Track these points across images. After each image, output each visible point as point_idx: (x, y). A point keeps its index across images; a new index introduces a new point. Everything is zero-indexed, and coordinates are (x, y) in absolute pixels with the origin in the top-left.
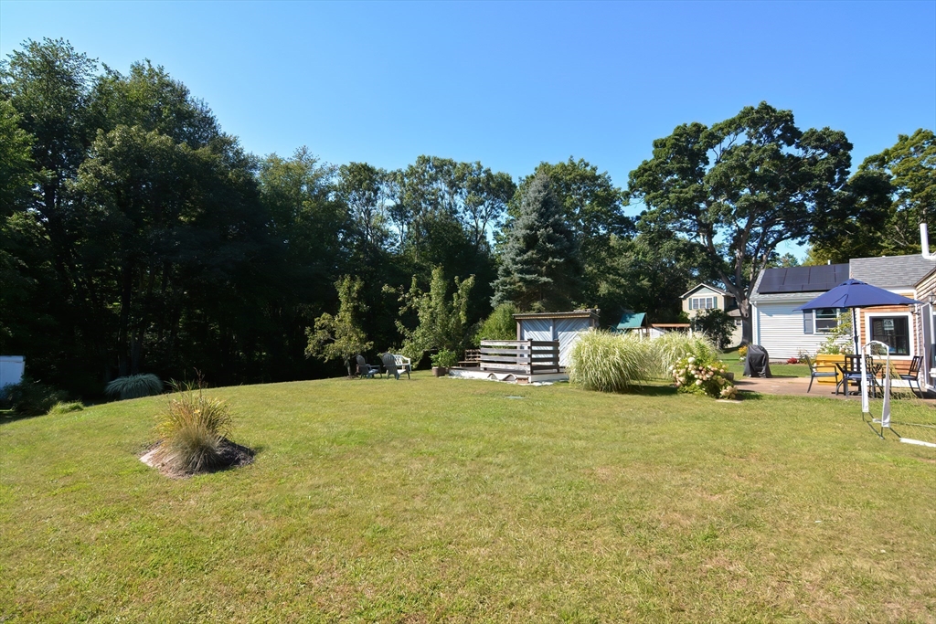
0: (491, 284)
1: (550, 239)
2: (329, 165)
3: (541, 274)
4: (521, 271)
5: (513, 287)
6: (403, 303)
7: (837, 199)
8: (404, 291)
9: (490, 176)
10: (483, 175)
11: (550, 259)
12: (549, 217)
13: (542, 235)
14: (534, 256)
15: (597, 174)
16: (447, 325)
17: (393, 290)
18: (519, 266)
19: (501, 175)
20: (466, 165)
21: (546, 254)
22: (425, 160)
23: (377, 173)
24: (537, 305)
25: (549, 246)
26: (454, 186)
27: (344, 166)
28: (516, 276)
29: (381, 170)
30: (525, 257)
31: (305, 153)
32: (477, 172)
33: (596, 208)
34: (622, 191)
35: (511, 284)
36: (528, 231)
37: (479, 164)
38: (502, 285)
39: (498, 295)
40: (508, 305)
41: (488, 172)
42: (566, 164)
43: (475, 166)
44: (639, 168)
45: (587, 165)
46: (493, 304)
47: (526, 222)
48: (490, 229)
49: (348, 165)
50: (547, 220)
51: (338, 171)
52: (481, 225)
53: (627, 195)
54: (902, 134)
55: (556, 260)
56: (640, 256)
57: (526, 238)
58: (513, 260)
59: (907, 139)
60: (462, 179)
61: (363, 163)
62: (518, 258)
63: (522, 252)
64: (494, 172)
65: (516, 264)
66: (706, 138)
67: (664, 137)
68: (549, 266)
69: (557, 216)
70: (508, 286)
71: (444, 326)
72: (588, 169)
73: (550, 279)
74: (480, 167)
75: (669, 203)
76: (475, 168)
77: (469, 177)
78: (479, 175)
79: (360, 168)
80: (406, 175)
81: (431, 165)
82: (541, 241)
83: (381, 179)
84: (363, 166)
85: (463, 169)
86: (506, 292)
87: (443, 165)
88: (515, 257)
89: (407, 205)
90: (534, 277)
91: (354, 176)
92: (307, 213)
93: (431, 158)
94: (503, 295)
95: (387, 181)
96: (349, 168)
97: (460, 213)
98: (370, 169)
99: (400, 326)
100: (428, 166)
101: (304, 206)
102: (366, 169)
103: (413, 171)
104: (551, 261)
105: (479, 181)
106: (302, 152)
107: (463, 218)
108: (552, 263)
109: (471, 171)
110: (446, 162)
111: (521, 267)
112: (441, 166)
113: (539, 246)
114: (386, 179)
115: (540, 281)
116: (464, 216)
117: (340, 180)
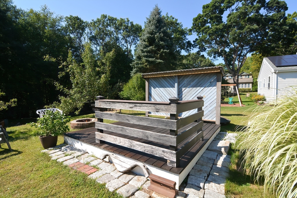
0: (131, 64)
1: (161, 39)
2: (60, 16)
3: (157, 58)
4: (146, 56)
5: (142, 65)
6: (62, 70)
7: (283, 30)
8: (62, 60)
9: (132, 25)
10: (130, 25)
11: (162, 50)
12: (161, 29)
13: (157, 37)
14: (153, 48)
15: (178, 22)
17: (54, 60)
19: (137, 25)
20: (122, 19)
21: (159, 47)
22: (104, 16)
23: (84, 23)
25: (161, 43)
26: (117, 29)
27: (67, 17)
28: (144, 59)
29: (86, 22)
30: (149, 49)
31: (46, 8)
32: (127, 23)
33: (178, 36)
34: (188, 29)
35: (141, 64)
36: (150, 35)
37: (128, 19)
38: (136, 65)
39: (134, 70)
40: (140, 75)
41: (132, 23)
42: (165, 17)
43: (126, 20)
44: (198, 16)
45: (173, 18)
46: (132, 74)
47: (149, 30)
48: (133, 48)
49: (69, 16)
50: (160, 30)
51: (64, 19)
52: (129, 47)
53: (190, 31)
54: (289, 13)
55: (165, 50)
56: (188, 62)
57: (149, 38)
58: (142, 50)
59: (290, 16)
60: (121, 25)
61: (76, 16)
62: (145, 50)
63: (146, 46)
64: (134, 24)
65: (144, 52)
66: (227, 3)
67: (208, 3)
68: (161, 55)
69: (165, 28)
70: (140, 65)
72: (174, 20)
73: (161, 61)
74: (128, 21)
75: (212, 31)
76: (126, 21)
77: (123, 24)
78: (128, 24)
79: (75, 18)
80: (96, 22)
81: (107, 19)
82: (157, 40)
83: (86, 25)
84: (76, 18)
85: (121, 21)
86: (138, 68)
87: (113, 20)
88: (143, 49)
89: (96, 35)
90: (153, 59)
91: (72, 22)
92: (47, 36)
93: (107, 16)
94: (137, 70)
95: (88, 26)
96: (70, 19)
97: (120, 40)
98: (79, 19)
99: (59, 86)
100: (106, 20)
101: (46, 33)
102: (78, 18)
103: (99, 21)
104: (163, 51)
105: (128, 26)
106: (44, 7)
107: (121, 43)
108: (163, 52)
109: (124, 22)
110: (114, 18)
111: (146, 54)
112: (112, 20)
113: (156, 43)
114: (88, 25)
115: (156, 62)
116: (122, 42)
117: (66, 23)
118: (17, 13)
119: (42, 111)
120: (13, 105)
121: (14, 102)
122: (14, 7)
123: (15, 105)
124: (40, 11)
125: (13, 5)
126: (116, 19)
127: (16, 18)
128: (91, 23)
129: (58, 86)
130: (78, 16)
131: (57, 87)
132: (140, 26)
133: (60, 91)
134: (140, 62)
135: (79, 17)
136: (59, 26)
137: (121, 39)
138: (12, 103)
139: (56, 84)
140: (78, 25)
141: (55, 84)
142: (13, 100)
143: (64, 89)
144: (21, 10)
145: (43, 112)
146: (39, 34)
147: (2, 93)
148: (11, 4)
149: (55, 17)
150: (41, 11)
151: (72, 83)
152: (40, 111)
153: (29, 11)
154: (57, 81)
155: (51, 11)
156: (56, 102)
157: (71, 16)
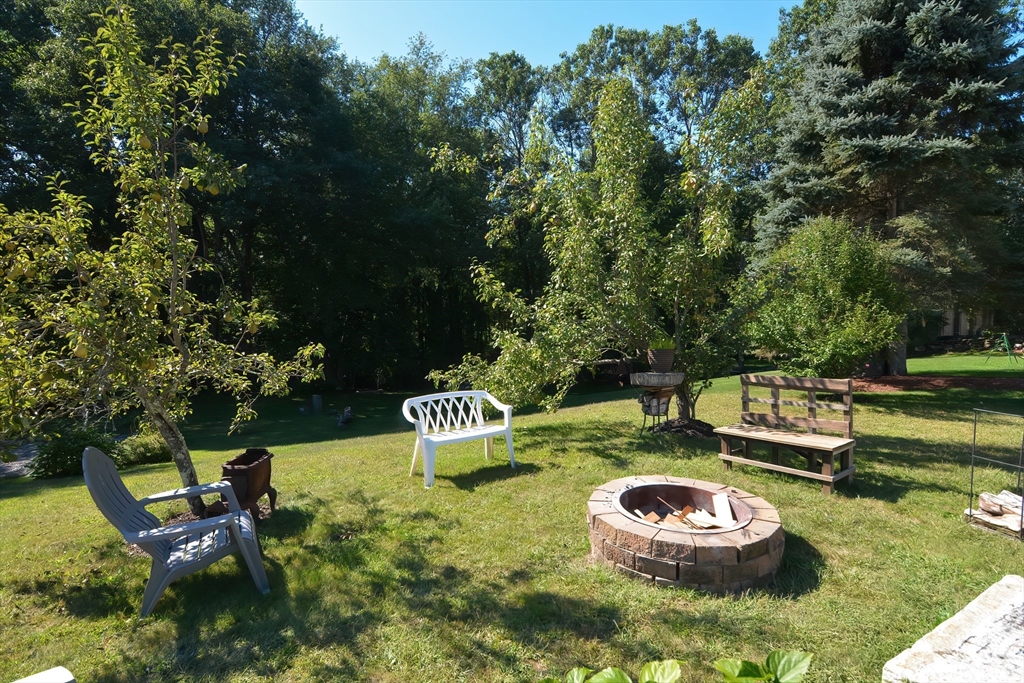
1: (951, 30)
2: (460, 62)
4: (858, 131)
9: (713, 43)
10: (701, 45)
11: (955, 86)
13: (923, 22)
14: (896, 87)
16: (654, 278)
18: (853, 119)
19: (734, 40)
20: (671, 29)
22: (604, 33)
23: (534, 73)
24: (908, 223)
25: (947, 49)
26: (652, 69)
27: (481, 61)
28: (842, 148)
29: (540, 68)
30: (871, 91)
31: (422, 44)
32: (691, 39)
36: (877, 23)
37: (693, 23)
38: (793, 180)
41: (710, 37)
43: (687, 29)
49: (487, 58)
51: (474, 71)
55: (974, 86)
57: (868, 40)
58: (830, 106)
60: (666, 52)
61: (509, 52)
62: (845, 101)
64: (721, 38)
65: (844, 113)
70: (814, 181)
71: (645, 280)
73: (957, 143)
74: (696, 30)
76: (687, 32)
77: (676, 47)
78: (694, 43)
79: (505, 61)
80: (574, 61)
81: (613, 41)
82: (918, 42)
83: (540, 82)
84: (509, 57)
85: (667, 36)
86: (806, 198)
87: (633, 42)
88: (835, 99)
89: (575, 106)
90: (904, 141)
91: (495, 74)
92: (425, 132)
93: (614, 29)
94: (799, 203)
95: (548, 80)
96: (490, 65)
97: (661, 113)
98: (519, 60)
99: (490, 283)
100: (608, 45)
101: (421, 122)
102: (514, 60)
103: (585, 52)
104: (959, 93)
105: (695, 52)
106: (418, 42)
107: (666, 121)
108: (961, 97)
109: (680, 38)
110: (638, 35)
111: (858, 119)
112: (630, 42)
113: (916, 57)
114: (545, 79)
115: (925, 151)
116: (668, 117)
117: (478, 82)
118: (348, 73)
119: (425, 404)
120: (308, 376)
121: (315, 360)
122: (341, 60)
123: (318, 373)
124: (406, 59)
125: (339, 53)
126: (645, 37)
127: (346, 90)
128: (558, 69)
129: (488, 284)
130: (514, 52)
131: (483, 287)
132: (746, 42)
133: (494, 306)
134: (809, 167)
135: (519, 53)
136: (457, 95)
137: (664, 107)
138: (303, 364)
139: (479, 275)
140: (515, 82)
141: (476, 276)
142: (307, 351)
143: (508, 299)
144: (357, 66)
145: (428, 412)
146: (402, 129)
147: (264, 317)
148: (334, 52)
149: (447, 68)
150: (409, 57)
151: (553, 268)
152: (416, 401)
153: (378, 63)
154: (481, 261)
155: (435, 51)
156: (474, 354)
157: (494, 55)
